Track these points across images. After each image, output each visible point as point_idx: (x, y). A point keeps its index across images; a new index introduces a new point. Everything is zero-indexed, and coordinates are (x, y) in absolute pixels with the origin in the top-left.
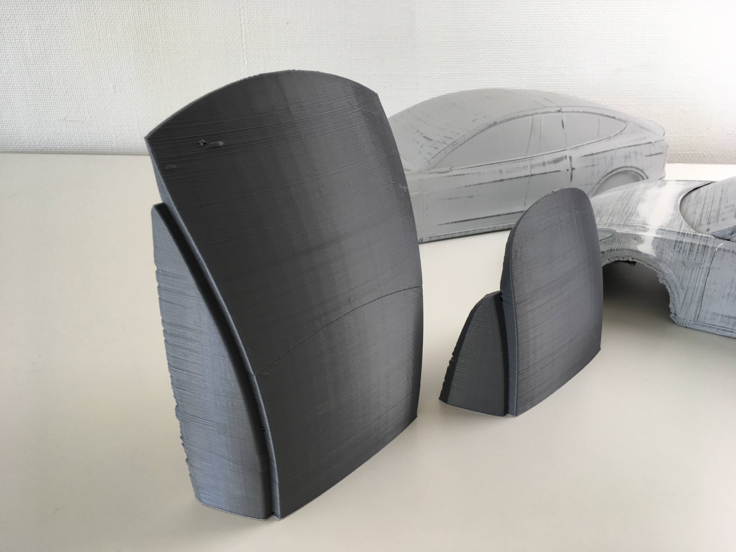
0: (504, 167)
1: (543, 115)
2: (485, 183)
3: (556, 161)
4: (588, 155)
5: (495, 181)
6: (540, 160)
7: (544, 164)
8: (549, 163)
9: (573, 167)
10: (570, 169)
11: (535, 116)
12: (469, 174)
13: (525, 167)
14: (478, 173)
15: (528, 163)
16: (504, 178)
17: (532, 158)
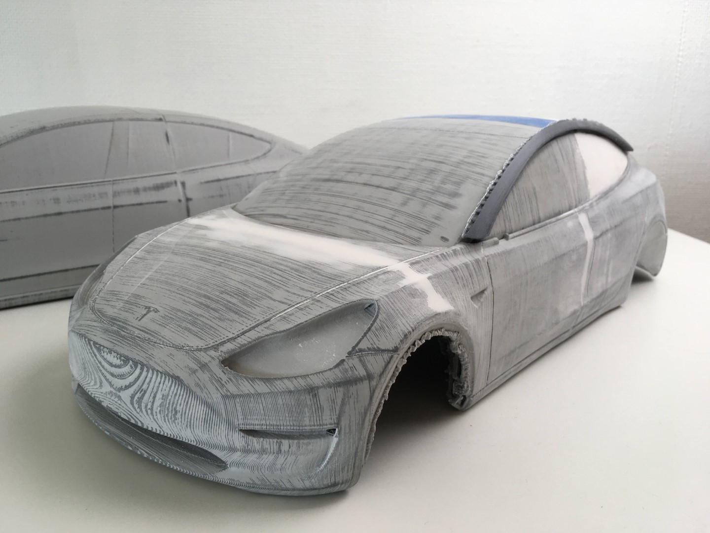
0: (61, 194)
1: (131, 123)
2: (27, 218)
3: (159, 187)
4: (212, 181)
5: (46, 216)
6: (131, 185)
7: (137, 191)
8: (145, 189)
11: (117, 123)
13: (102, 195)
14: (12, 202)
15: (109, 189)
16: (63, 210)
17: (114, 182)
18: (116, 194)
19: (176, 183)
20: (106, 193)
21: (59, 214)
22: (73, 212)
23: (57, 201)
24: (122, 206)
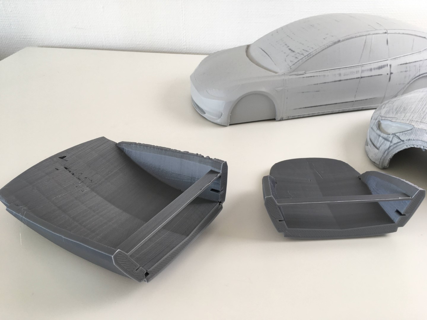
0: (342, 71)
1: (373, 35)
2: (328, 82)
3: (380, 68)
4: (403, 64)
5: (335, 81)
6: (369, 67)
7: (371, 70)
8: (374, 69)
9: (392, 72)
10: (389, 73)
11: (368, 36)
12: (317, 76)
13: (357, 72)
14: (324, 75)
15: (360, 69)
16: (342, 79)
17: (362, 66)
18: (362, 71)
19: (387, 65)
20: (359, 71)
21: (340, 81)
22: (345, 80)
23: (340, 75)
24: (364, 77)
